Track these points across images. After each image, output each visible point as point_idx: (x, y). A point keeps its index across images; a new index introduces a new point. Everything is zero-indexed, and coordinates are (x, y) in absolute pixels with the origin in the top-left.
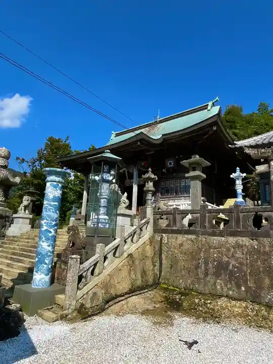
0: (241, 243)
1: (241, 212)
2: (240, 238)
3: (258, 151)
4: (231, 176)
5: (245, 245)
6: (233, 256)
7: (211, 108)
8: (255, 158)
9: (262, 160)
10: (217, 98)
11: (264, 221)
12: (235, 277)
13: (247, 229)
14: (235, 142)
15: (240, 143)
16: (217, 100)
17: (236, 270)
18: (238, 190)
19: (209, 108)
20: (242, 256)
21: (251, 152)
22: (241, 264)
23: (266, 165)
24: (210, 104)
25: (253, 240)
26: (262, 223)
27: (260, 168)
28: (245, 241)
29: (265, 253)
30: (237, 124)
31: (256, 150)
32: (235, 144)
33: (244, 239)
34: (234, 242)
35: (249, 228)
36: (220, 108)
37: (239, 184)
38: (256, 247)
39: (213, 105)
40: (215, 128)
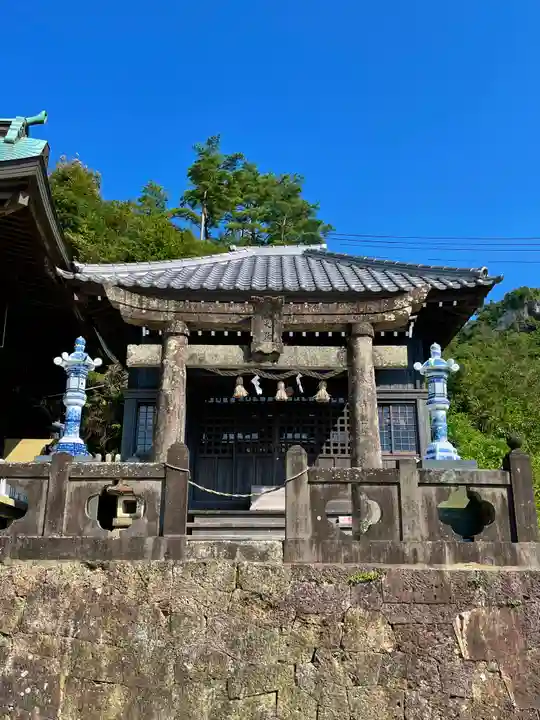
0: (55, 580)
1: (71, 479)
2: (54, 564)
3: (140, 302)
4: (57, 361)
5: (68, 586)
6: (22, 627)
7: (19, 136)
8: (128, 321)
9: (145, 332)
10: (41, 116)
11: (120, 511)
12: (19, 702)
13: (80, 534)
14: (77, 264)
15: (89, 271)
16: (41, 122)
17: (24, 674)
18: (70, 409)
19: (12, 134)
20: (50, 626)
21: (122, 300)
22: (46, 651)
23: (156, 348)
24: (17, 123)
25: (92, 568)
26: (115, 515)
27: (140, 354)
28: (69, 572)
29: (122, 607)
30: (82, 220)
31: (136, 297)
32: (75, 270)
33: (67, 566)
34: (33, 579)
35: (88, 530)
36: (47, 148)
37: (78, 390)
38: (99, 591)
39: (26, 130)
40: (23, 201)
